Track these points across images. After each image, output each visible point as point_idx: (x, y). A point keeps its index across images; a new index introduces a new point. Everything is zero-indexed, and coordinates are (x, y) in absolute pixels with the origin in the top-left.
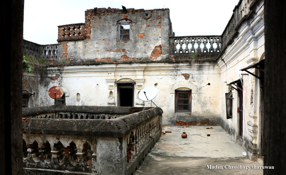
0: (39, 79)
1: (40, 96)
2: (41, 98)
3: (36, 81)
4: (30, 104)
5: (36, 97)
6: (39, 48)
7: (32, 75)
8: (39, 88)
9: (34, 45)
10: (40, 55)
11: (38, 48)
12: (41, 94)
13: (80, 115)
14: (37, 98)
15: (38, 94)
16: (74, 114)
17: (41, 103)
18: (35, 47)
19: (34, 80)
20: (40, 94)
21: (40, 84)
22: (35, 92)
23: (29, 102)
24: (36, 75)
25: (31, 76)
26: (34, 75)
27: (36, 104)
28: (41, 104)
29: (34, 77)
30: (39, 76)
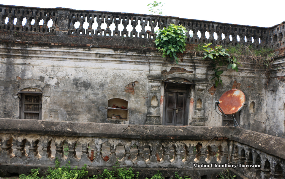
0: (264, 81)
1: (266, 108)
2: (267, 112)
3: (256, 84)
4: (244, 119)
5: (257, 110)
6: (265, 33)
7: (248, 75)
8: (264, 95)
9: (253, 30)
10: (267, 43)
11: (262, 33)
12: (267, 104)
13: (264, 158)
14: (259, 111)
15: (260, 104)
16: (255, 152)
17: (267, 118)
18: (256, 32)
19: (252, 82)
20: (265, 105)
21: (266, 89)
22: (255, 101)
23: (241, 116)
24: (257, 75)
25: (245, 77)
26: (253, 75)
27: (255, 120)
28: (266, 120)
29: (253, 77)
30: (263, 76)
